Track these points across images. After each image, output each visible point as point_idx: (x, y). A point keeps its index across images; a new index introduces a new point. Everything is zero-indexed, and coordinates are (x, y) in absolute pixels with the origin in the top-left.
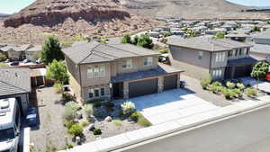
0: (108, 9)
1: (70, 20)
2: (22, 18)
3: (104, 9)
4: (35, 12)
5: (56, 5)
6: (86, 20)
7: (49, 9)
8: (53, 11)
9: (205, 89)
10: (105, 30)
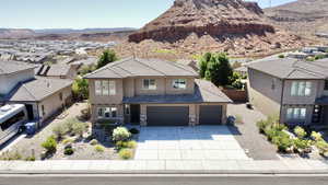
0: (243, 22)
1: (193, 36)
2: (145, 33)
3: (237, 22)
4: (157, 27)
5: (180, 18)
6: (212, 35)
7: (173, 23)
8: (176, 25)
9: (262, 132)
10: (233, 49)
